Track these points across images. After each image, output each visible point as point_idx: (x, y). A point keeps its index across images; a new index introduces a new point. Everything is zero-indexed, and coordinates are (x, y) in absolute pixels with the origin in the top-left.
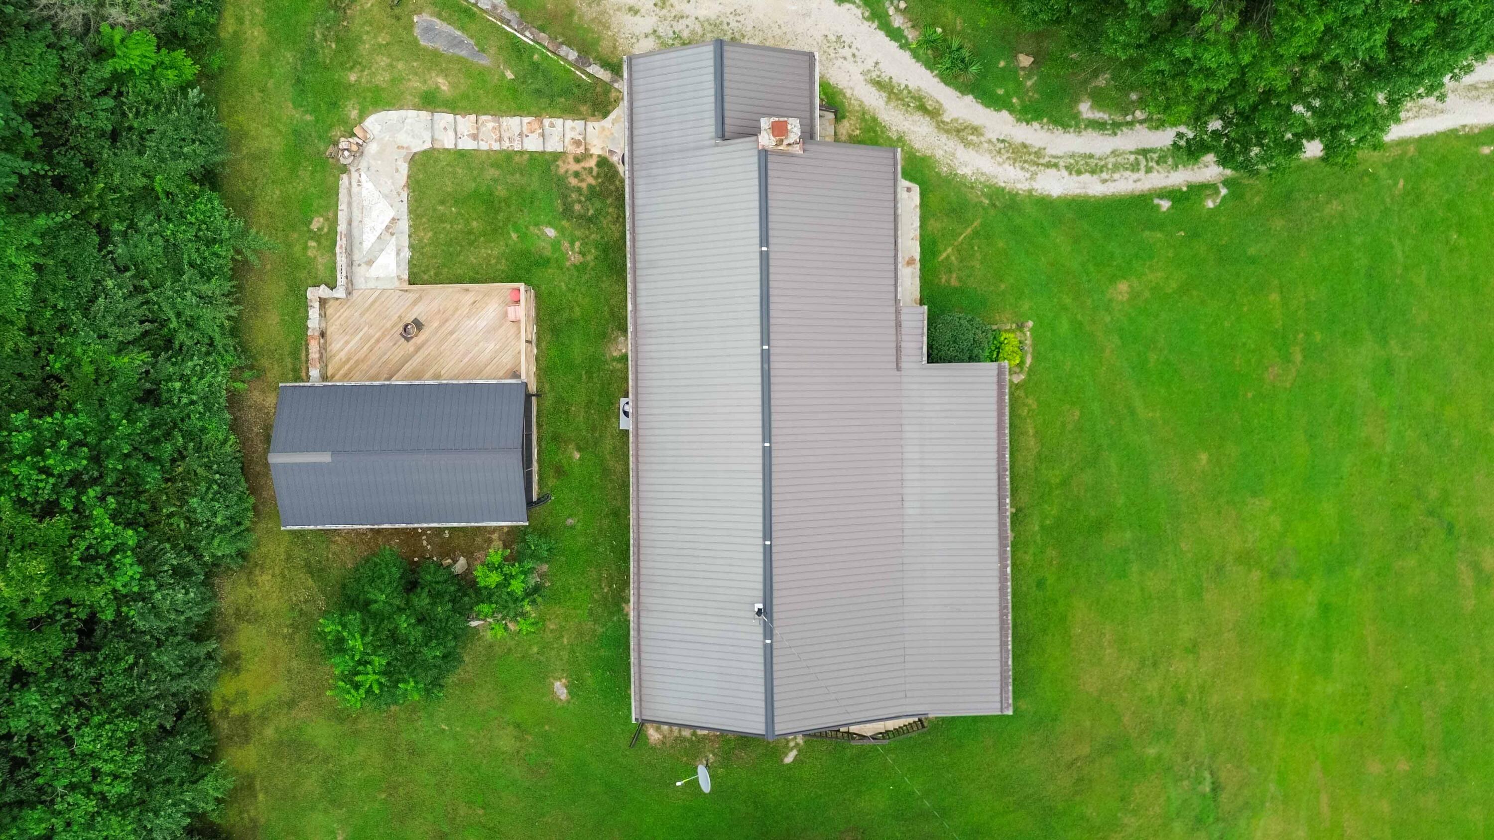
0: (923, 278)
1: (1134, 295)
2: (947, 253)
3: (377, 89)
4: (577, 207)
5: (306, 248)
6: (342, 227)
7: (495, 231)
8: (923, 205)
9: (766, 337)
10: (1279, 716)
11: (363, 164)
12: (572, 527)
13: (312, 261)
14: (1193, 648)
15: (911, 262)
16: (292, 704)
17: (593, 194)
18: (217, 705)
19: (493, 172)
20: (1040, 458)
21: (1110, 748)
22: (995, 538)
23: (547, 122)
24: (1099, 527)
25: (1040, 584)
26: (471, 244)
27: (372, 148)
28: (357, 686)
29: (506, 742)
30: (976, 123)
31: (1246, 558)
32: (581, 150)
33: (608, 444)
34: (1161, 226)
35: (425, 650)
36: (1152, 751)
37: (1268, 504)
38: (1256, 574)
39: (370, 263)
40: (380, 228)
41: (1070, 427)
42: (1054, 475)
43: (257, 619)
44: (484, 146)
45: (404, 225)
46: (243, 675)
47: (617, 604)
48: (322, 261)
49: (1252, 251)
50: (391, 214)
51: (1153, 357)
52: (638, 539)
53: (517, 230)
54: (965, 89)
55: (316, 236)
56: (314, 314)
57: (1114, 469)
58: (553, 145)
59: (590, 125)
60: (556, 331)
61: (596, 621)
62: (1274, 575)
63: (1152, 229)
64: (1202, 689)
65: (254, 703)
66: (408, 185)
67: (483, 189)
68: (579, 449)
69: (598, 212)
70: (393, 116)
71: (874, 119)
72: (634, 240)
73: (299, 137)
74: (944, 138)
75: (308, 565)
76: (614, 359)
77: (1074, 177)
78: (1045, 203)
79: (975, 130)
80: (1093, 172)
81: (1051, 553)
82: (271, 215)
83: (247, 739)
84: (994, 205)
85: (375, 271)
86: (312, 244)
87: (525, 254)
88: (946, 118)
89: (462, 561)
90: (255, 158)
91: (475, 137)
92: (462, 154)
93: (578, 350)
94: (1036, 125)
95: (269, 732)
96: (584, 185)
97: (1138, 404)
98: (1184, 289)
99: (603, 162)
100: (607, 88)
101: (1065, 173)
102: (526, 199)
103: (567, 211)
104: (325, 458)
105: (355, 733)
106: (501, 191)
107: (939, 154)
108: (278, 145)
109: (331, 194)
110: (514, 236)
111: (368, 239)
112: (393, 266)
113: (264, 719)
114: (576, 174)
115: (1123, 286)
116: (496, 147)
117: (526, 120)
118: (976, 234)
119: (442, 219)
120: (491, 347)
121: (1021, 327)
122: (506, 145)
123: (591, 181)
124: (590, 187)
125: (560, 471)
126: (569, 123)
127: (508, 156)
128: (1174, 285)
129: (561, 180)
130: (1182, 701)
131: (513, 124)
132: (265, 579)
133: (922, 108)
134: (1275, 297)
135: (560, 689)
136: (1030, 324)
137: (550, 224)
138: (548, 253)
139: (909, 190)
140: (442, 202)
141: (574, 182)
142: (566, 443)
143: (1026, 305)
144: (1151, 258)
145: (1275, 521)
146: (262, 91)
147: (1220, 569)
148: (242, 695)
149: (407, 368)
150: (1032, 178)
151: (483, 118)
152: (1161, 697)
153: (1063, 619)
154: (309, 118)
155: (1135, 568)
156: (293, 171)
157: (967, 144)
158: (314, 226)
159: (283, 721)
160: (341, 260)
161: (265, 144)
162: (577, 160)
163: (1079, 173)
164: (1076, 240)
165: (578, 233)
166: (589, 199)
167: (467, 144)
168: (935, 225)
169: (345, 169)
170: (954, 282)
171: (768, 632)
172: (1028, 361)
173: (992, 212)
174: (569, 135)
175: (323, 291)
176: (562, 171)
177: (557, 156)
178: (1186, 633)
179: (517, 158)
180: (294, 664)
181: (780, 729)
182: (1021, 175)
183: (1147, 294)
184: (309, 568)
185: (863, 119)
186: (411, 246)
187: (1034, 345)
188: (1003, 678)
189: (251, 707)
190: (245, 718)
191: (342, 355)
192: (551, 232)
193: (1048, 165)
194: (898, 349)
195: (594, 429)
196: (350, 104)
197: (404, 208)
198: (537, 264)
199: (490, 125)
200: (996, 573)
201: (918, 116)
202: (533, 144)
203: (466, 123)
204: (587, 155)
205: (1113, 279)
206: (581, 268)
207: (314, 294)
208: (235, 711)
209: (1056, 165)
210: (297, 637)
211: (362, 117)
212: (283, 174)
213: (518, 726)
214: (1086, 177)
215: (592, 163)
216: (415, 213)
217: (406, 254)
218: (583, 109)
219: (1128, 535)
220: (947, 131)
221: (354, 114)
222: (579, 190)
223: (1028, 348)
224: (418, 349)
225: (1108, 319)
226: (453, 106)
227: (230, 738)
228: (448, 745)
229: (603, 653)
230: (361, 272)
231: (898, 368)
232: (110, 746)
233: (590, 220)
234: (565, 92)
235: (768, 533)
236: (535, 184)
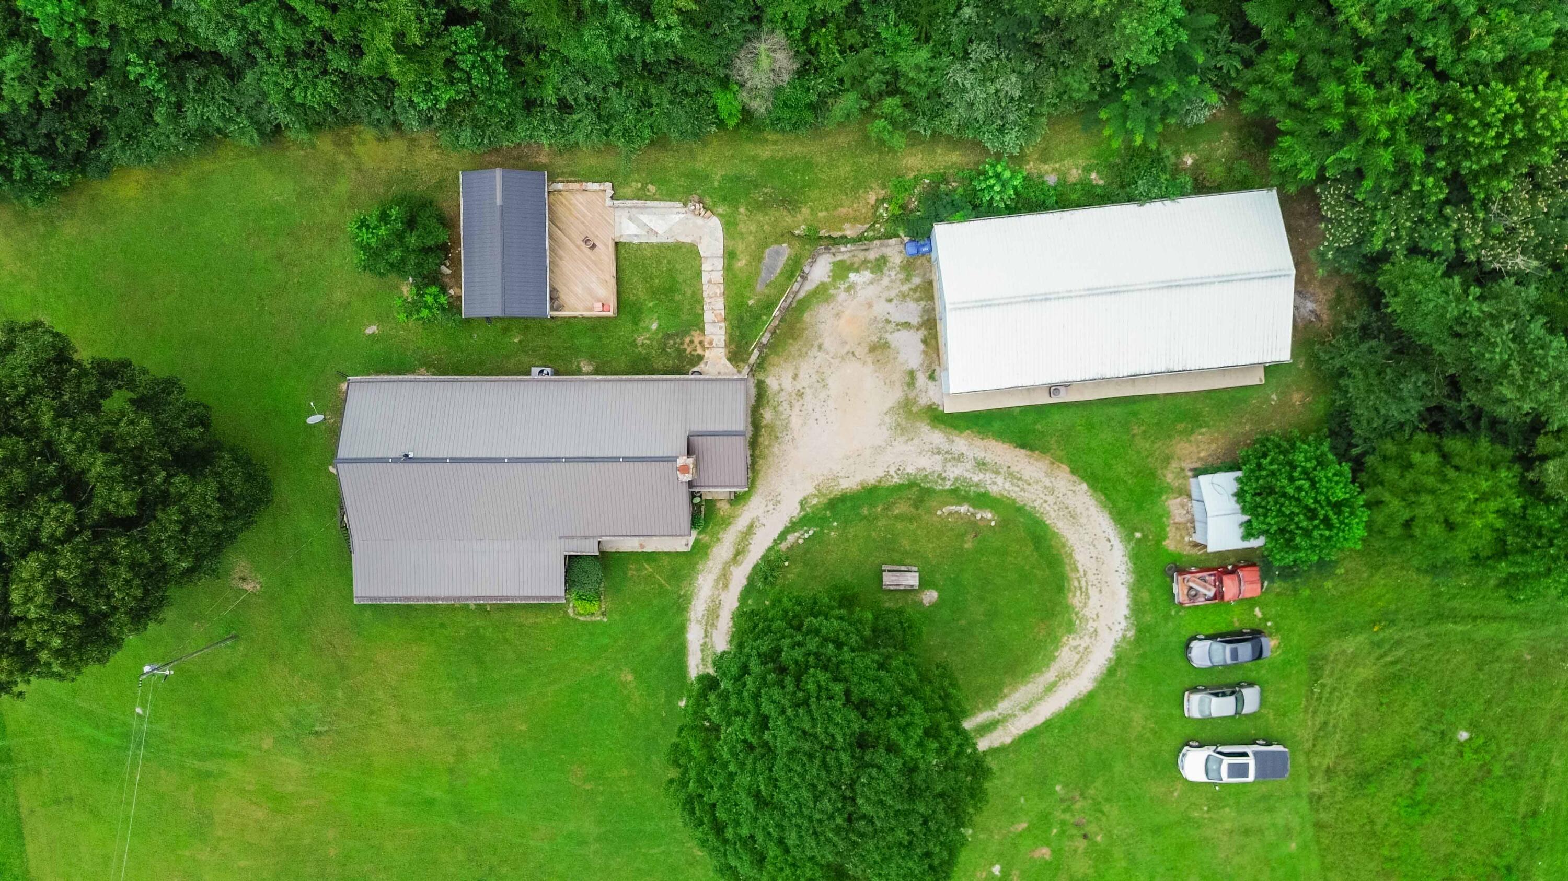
0: (632, 553)
1: (625, 685)
2: (649, 568)
3: (735, 224)
4: (671, 342)
5: (636, 181)
6: (649, 203)
7: (653, 293)
8: (678, 554)
9: (570, 460)
10: (363, 773)
11: (690, 216)
12: (472, 337)
13: (628, 184)
14: (405, 720)
15: (642, 546)
16: (359, 170)
17: (681, 353)
18: (358, 128)
19: (689, 293)
20: (521, 626)
21: (341, 667)
22: (459, 594)
23: (723, 324)
24: (479, 661)
25: (442, 625)
26: (645, 279)
27: (699, 221)
28: (359, 228)
29: (339, 296)
30: (730, 586)
31: (461, 754)
32: (707, 345)
33: (525, 359)
34: (669, 702)
35: (383, 263)
36: (340, 694)
37: (496, 767)
38: (451, 760)
39: (630, 219)
40: (652, 225)
41: (541, 644)
42: (510, 635)
43: (410, 151)
44: (705, 287)
45: (654, 240)
46: (375, 143)
47: (425, 364)
48: (628, 191)
49: (654, 758)
50: (660, 232)
51: (586, 696)
52: (457, 381)
53: (655, 306)
54: (751, 580)
55: (644, 187)
56: (596, 186)
57: (515, 672)
58: (708, 328)
59: (723, 351)
60: (594, 328)
61: (414, 351)
62: (451, 771)
63: (666, 696)
64: (379, 725)
65: (359, 149)
66: (678, 242)
67: (678, 286)
68: (520, 342)
69: (669, 355)
70: (719, 233)
71: (730, 524)
72: (638, 380)
73: (705, 178)
74: (720, 566)
75: (444, 180)
76: (579, 363)
77: (699, 648)
78: (682, 629)
79: (726, 586)
80: (703, 660)
81: (463, 632)
82: (656, 161)
83: (337, 145)
84: (680, 597)
85: (626, 223)
86: (639, 185)
87: (640, 311)
88: (732, 568)
89: (449, 271)
90: (691, 151)
91: (710, 282)
92: (699, 274)
93: (584, 341)
94: (731, 624)
95: (342, 157)
96: (685, 346)
97: (556, 687)
98: (629, 716)
99: (700, 358)
100: (745, 361)
101: (702, 642)
102: (674, 311)
103: (668, 336)
104: (499, 201)
105: (343, 207)
106: (678, 297)
107: (710, 564)
108: (699, 166)
109: (671, 197)
110: (651, 304)
111: (645, 218)
112: (629, 233)
113: (349, 154)
114: (692, 342)
115: (630, 678)
116: (705, 295)
117: (723, 312)
118: (661, 586)
119: (659, 262)
120: (579, 291)
121: (604, 614)
122: (707, 300)
123: (689, 350)
124: (685, 350)
125: (506, 330)
126: (723, 338)
127: (700, 301)
128: (631, 710)
129: (687, 332)
130: (372, 713)
131: (719, 304)
132: (435, 155)
133: (738, 553)
134: (625, 772)
135: (372, 329)
136: (605, 620)
137: (660, 325)
138: (642, 324)
139: (687, 545)
140: (669, 262)
141: (687, 340)
142: (524, 334)
143: (616, 617)
144: (648, 695)
145: (484, 772)
146: (732, 156)
147: (454, 737)
148: (363, 143)
149: (567, 240)
150: (698, 622)
151: (722, 287)
152: (374, 700)
153: (421, 639)
154: (716, 184)
155: (454, 684)
156: (682, 175)
157: (717, 581)
158: (650, 187)
159: (349, 165)
160: (629, 203)
161: (699, 158)
162: (701, 342)
163: (702, 651)
164: (659, 649)
165: (655, 343)
166: (678, 350)
167: (705, 278)
168: (666, 561)
169: (685, 205)
170: (630, 573)
171: (396, 460)
172: (581, 619)
173: (675, 596)
174: (716, 338)
175: (610, 192)
176: (693, 333)
177: (702, 330)
178: (415, 716)
179: (698, 307)
180: (383, 172)
181: (340, 466)
182: (700, 615)
183: (625, 692)
184: (442, 180)
185: (729, 517)
186: (641, 244)
187: (593, 623)
188: (375, 598)
189: (356, 147)
190: (350, 144)
191: (574, 201)
192: (654, 326)
193: (706, 631)
194: (573, 538)
195: (534, 351)
196: (726, 208)
197: (663, 240)
198: (634, 317)
199: (718, 291)
200: (438, 595)
201: (732, 551)
202: (708, 316)
203: (718, 276)
204: (704, 349)
205: (634, 671)
206: (633, 344)
207: (608, 185)
208: (354, 138)
209: (706, 636)
210: (400, 174)
211: (720, 216)
212: (682, 168)
213: (349, 304)
214: (700, 655)
215: (700, 351)
216: (662, 247)
217: (636, 241)
218: (733, 346)
219: (474, 680)
220: (724, 569)
221: (720, 211)
222: (682, 343)
223: (588, 619)
224: (578, 247)
225: (609, 668)
226: (728, 269)
227: (337, 135)
228: (336, 262)
229: (395, 355)
230: (625, 213)
231: (560, 538)
232: (321, 96)
233: (664, 350)
234: (743, 336)
235: (454, 460)
236: (684, 317)
